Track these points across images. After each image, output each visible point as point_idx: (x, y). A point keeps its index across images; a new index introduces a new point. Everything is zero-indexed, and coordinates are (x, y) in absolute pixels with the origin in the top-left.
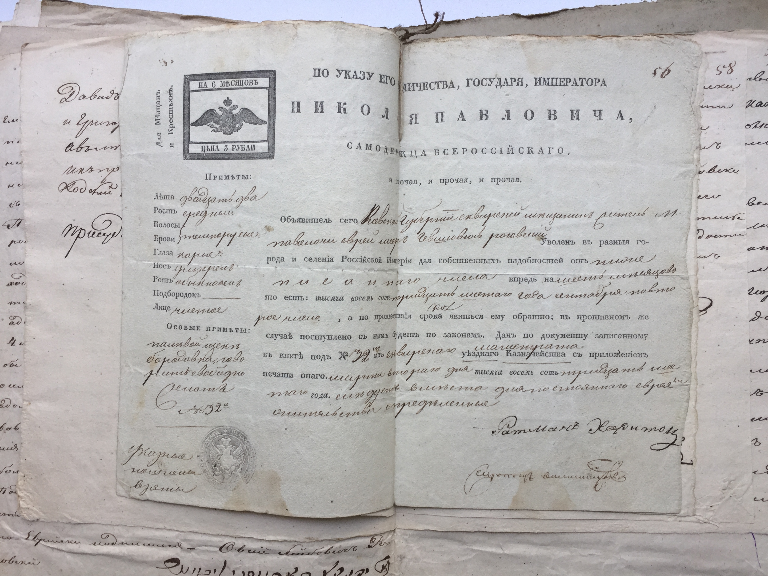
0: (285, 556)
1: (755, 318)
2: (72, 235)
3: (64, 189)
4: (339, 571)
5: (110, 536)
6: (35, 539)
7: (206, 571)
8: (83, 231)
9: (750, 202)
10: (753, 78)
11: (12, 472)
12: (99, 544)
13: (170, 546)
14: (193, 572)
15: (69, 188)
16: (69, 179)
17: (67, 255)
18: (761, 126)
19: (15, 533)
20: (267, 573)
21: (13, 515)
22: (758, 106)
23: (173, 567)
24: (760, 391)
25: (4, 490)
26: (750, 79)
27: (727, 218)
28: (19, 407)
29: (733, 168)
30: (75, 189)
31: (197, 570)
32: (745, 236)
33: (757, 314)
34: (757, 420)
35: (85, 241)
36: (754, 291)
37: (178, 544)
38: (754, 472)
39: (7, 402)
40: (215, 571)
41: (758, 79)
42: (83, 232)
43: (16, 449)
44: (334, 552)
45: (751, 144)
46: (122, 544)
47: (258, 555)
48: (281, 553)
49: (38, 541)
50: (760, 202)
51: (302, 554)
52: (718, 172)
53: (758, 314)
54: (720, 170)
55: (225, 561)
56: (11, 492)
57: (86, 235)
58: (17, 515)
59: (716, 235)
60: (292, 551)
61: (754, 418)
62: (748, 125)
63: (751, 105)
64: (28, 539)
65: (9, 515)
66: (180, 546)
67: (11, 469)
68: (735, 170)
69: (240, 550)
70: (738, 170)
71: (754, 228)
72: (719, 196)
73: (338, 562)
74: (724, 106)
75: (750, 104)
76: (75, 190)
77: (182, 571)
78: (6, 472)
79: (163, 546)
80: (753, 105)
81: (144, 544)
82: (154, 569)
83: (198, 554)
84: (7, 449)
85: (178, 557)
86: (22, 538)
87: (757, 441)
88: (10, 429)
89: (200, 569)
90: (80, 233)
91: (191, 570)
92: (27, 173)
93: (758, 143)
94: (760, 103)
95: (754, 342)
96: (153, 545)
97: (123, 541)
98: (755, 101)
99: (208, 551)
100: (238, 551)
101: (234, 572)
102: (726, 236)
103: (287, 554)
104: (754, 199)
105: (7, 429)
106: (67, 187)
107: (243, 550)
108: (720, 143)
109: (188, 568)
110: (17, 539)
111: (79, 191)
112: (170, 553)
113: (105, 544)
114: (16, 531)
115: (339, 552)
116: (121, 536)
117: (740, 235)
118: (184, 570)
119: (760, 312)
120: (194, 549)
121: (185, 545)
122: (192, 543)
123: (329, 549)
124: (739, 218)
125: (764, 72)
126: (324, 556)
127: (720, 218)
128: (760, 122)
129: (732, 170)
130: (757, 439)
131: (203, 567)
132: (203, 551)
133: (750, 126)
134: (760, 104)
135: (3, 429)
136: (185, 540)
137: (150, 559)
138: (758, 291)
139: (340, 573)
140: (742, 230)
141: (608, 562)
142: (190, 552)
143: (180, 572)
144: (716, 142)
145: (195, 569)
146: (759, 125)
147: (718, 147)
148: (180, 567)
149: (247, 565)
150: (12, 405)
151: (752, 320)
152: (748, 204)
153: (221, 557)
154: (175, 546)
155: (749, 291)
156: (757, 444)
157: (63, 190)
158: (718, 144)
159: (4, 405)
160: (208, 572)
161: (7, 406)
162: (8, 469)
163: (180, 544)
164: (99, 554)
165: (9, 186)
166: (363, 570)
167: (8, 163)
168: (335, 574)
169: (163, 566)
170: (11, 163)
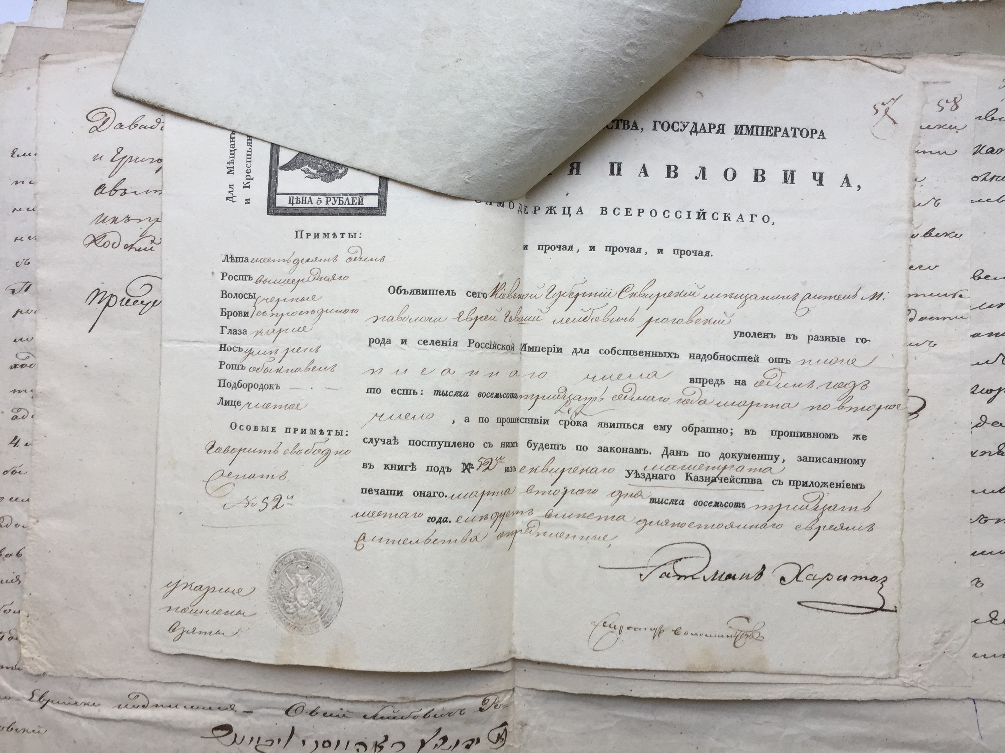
0: (371, 721)
1: (980, 423)
2: (99, 303)
3: (91, 243)
4: (442, 741)
5: (141, 696)
6: (41, 700)
7: (267, 741)
8: (115, 297)
9: (976, 275)
10: (984, 117)
11: (12, 611)
12: (126, 707)
13: (219, 708)
14: (250, 743)
15: (97, 242)
16: (98, 230)
17: (92, 328)
18: (992, 179)
19: (16, 692)
20: (349, 742)
21: (12, 668)
22: (988, 153)
23: (223, 736)
24: (984, 517)
25: (1, 635)
26: (980, 118)
27: (945, 295)
28: (23, 526)
29: (954, 232)
30: (105, 243)
31: (256, 740)
32: (969, 319)
33: (982, 419)
34: (979, 554)
35: (116, 311)
36: (979, 389)
37: (231, 706)
38: (975, 621)
39: (7, 520)
40: (279, 740)
41: (989, 118)
42: (114, 299)
43: (18, 582)
44: (434, 716)
45: (979, 201)
46: (156, 706)
47: (336, 719)
48: (367, 717)
49: (44, 703)
50: (989, 276)
51: (394, 718)
52: (936, 236)
53: (984, 419)
54: (938, 234)
55: (293, 729)
56: (10, 638)
57: (118, 303)
58: (19, 669)
59: (932, 317)
60: (381, 714)
61: (976, 552)
62: (975, 177)
63: (980, 152)
64: (33, 699)
65: (7, 668)
66: (232, 709)
67: (11, 607)
68: (957, 235)
69: (313, 713)
70: (961, 235)
71: (980, 309)
72: (936, 266)
73: (440, 729)
74: (945, 152)
75: (978, 150)
76: (106, 245)
77: (235, 741)
78: (5, 611)
79: (210, 708)
80: (982, 152)
81: (185, 707)
82: (198, 738)
83: (257, 719)
84: (6, 582)
85: (230, 723)
86: (25, 699)
87: (979, 581)
88: (11, 555)
89: (259, 738)
90: (110, 300)
91: (247, 740)
92: (43, 222)
93: (987, 201)
94: (991, 149)
95: (978, 454)
96: (198, 708)
97: (158, 702)
98: (985, 146)
99: (269, 715)
100: (310, 714)
101: (304, 742)
102: (945, 318)
103: (374, 717)
104: (981, 272)
105: (6, 556)
106: (95, 241)
107: (317, 713)
108: (940, 199)
109: (244, 737)
110: (18, 699)
111: (111, 245)
112: (220, 718)
113: (134, 706)
114: (17, 689)
115: (441, 716)
116: (155, 697)
117: (962, 317)
118: (238, 740)
119: (986, 417)
120: (251, 712)
121: (240, 707)
122: (249, 704)
123: (429, 712)
124: (961, 296)
125: (997, 109)
126: (422, 722)
127: (938, 295)
128: (990, 173)
129: (954, 235)
130: (979, 579)
131: (263, 734)
132: (263, 715)
133: (978, 178)
134: (992, 151)
135: (1, 555)
136: (240, 701)
137: (192, 726)
138: (984, 389)
139: (443, 743)
140: (965, 312)
142: (246, 716)
143: (233, 743)
144: (934, 198)
145: (252, 739)
146: (988, 178)
147: (936, 205)
148: (232, 735)
149: (322, 733)
150: (13, 524)
151: (976, 426)
152: (974, 277)
153: (286, 723)
154: (227, 709)
155: (971, 389)
156: (979, 585)
157: (89, 244)
158: (937, 201)
159: (3, 524)
160: (270, 742)
161: (6, 526)
162: (7, 608)
163: (232, 707)
164: (125, 720)
165: (16, 239)
166: (473, 740)
167: (15, 209)
168: (436, 745)
169: (210, 735)
170: (20, 210)
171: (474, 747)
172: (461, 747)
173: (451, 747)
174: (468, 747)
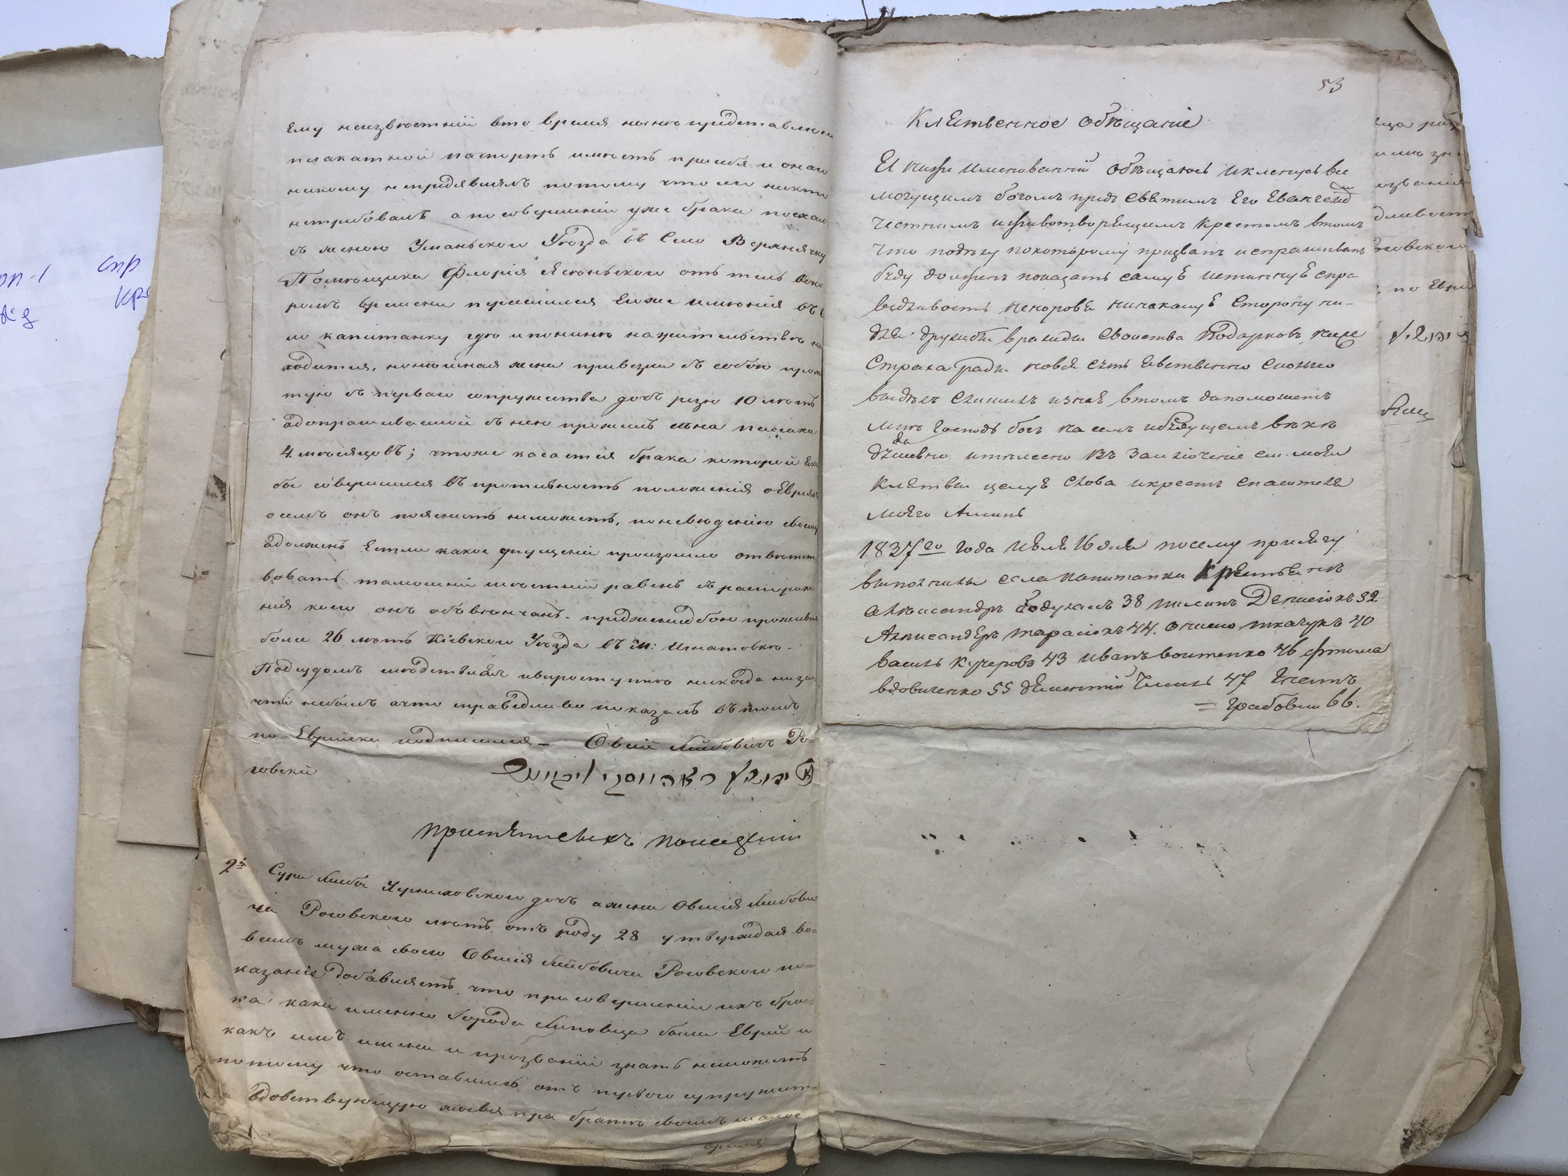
0: (679, 752)
4: (752, 774)
5: (425, 729)
6: (311, 737)
7: (564, 776)
11: (280, 640)
12: (408, 742)
13: (512, 742)
14: (546, 778)
19: (282, 729)
20: (654, 775)
21: (279, 702)
23: (516, 771)
25: (267, 666)
28: (296, 546)
31: (552, 774)
37: (524, 740)
39: (277, 539)
40: (578, 775)
43: (288, 607)
44: (745, 746)
46: (442, 740)
47: (641, 751)
48: (674, 748)
49: (315, 740)
51: (704, 749)
55: (594, 761)
56: (278, 670)
58: (286, 703)
60: (690, 744)
64: (301, 737)
65: (273, 703)
66: (527, 742)
67: (279, 635)
69: (615, 744)
73: (750, 761)
77: (529, 777)
78: (272, 640)
79: (502, 742)
81: (474, 741)
82: (488, 775)
83: (553, 752)
84: (275, 607)
85: (524, 757)
86: (293, 736)
88: (280, 577)
89: (556, 773)
91: (543, 775)
96: (488, 741)
97: (443, 736)
99: (569, 748)
100: (613, 746)
101: (605, 776)
103: (682, 748)
105: (275, 579)
107: (620, 745)
109: (539, 772)
110: (285, 737)
112: (513, 752)
113: (417, 741)
114: (283, 726)
115: (751, 746)
116: (440, 730)
118: (533, 776)
120: (548, 745)
121: (535, 740)
122: (545, 736)
123: (740, 742)
126: (732, 752)
131: (560, 768)
132: (560, 748)
135: (269, 577)
136: (535, 733)
137: (482, 760)
139: (753, 777)
141: (1112, 758)
142: (541, 750)
143: (527, 779)
145: (548, 773)
148: (527, 770)
149: (624, 766)
150: (284, 543)
153: (587, 755)
154: (520, 742)
159: (273, 543)
160: (568, 777)
161: (276, 545)
162: (275, 636)
163: (527, 739)
164: (407, 756)
165: (292, 224)
166: (782, 775)
167: (291, 191)
168: (747, 778)
169: (502, 770)
170: (296, 191)
171: (783, 782)
172: (771, 782)
173: (761, 781)
174: (777, 782)
